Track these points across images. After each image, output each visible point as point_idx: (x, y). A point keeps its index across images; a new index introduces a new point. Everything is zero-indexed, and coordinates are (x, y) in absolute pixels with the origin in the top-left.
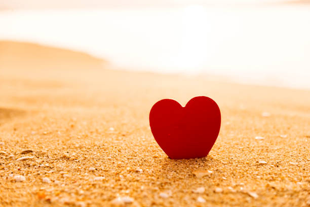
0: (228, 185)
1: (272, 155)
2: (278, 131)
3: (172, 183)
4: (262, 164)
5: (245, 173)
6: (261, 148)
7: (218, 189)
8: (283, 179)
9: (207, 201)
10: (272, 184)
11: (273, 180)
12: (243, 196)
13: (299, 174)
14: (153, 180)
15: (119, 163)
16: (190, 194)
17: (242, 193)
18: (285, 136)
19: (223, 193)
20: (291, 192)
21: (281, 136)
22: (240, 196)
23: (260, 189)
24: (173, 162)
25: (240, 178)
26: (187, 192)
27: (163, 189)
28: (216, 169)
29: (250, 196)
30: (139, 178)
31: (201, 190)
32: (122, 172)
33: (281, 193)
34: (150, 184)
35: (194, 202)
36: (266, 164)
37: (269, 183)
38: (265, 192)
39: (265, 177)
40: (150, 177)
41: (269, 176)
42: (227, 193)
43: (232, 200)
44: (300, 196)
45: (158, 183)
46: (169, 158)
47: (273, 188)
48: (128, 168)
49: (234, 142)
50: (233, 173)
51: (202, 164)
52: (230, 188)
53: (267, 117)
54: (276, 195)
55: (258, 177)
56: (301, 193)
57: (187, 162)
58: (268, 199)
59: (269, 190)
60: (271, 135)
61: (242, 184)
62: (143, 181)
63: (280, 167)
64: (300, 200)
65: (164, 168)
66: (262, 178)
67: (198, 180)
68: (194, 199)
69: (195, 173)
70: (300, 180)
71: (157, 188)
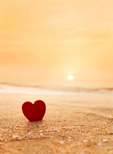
0: (50, 129)
1: (63, 118)
2: (64, 110)
3: (31, 130)
4: (60, 121)
5: (55, 125)
6: (59, 116)
7: (47, 130)
8: (67, 126)
9: (43, 135)
10: (64, 127)
11: (64, 126)
12: (55, 132)
13: (72, 123)
14: (25, 129)
15: (13, 124)
16: (38, 133)
17: (55, 131)
18: (66, 111)
19: (48, 131)
20: (70, 129)
21: (65, 111)
22: (54, 132)
23: (60, 129)
24: (31, 123)
25: (53, 126)
26: (37, 132)
27: (29, 132)
28: (45, 124)
29: (57, 132)
30: (20, 129)
31: (41, 131)
32: (14, 127)
33: (67, 130)
34: (24, 131)
35: (39, 135)
36: (61, 121)
37: (63, 127)
38: (62, 130)
39: (61, 125)
40: (24, 128)
41: (62, 125)
42: (49, 132)
43: (52, 134)
44: (73, 131)
45: (27, 130)
46: (30, 121)
47: (64, 129)
48: (16, 126)
49: (50, 114)
50: (51, 125)
51: (41, 122)
52: (50, 130)
53: (60, 106)
54: (65, 131)
55: (59, 125)
56: (73, 130)
57: (36, 122)
58: (63, 132)
59: (63, 129)
60: (62, 111)
61: (54, 128)
62: (22, 129)
63: (66, 122)
64: (73, 132)
65: (28, 125)
66: (60, 126)
67: (40, 128)
68: (39, 134)
69: (39, 126)
70: (72, 125)
71: (26, 132)
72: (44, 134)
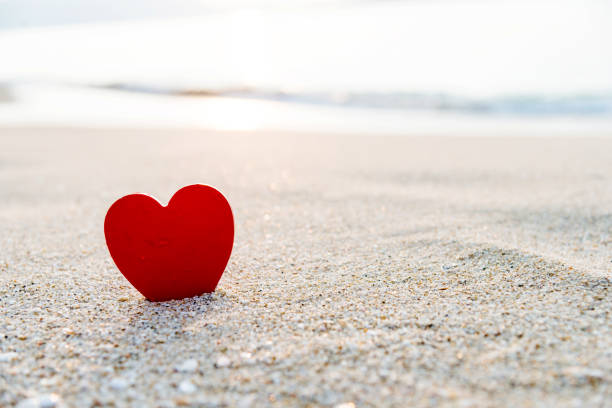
72: (205, 382)
